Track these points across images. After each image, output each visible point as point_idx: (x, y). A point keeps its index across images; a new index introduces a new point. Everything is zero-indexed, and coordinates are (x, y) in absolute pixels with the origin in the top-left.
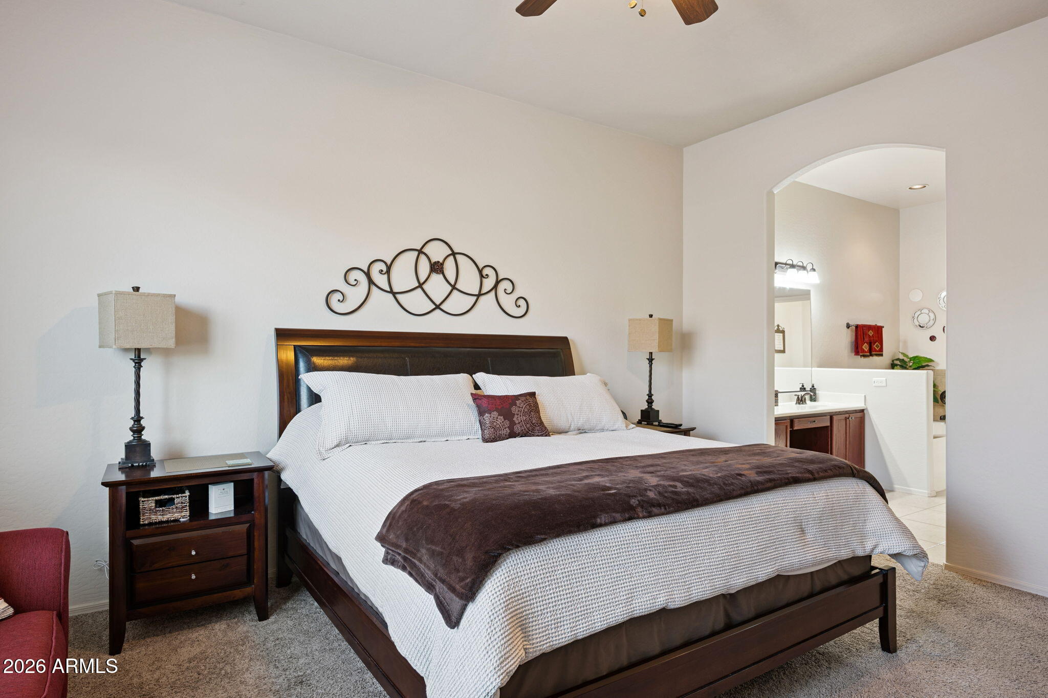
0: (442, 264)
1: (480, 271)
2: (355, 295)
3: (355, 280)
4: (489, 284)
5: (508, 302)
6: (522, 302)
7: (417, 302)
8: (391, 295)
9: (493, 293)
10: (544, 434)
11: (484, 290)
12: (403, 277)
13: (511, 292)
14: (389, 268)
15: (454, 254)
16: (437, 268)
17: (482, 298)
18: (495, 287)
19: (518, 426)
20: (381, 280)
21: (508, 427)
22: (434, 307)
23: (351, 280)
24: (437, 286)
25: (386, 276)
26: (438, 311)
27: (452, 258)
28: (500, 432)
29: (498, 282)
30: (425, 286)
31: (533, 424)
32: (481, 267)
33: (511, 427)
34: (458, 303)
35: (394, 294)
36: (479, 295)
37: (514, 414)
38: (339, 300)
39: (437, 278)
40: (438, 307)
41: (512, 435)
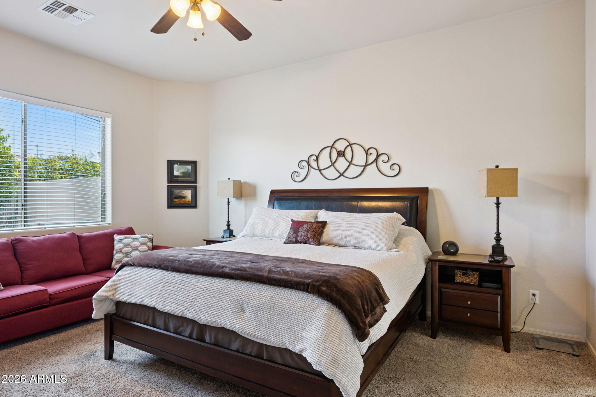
0: (344, 152)
1: (367, 152)
2: (303, 173)
3: (303, 166)
4: (372, 158)
5: (385, 168)
6: (396, 167)
7: (331, 173)
8: (318, 171)
9: (375, 164)
10: (314, 244)
11: (369, 162)
12: (325, 161)
13: (387, 161)
14: (317, 157)
15: (350, 145)
16: (341, 154)
17: (368, 168)
18: (376, 160)
19: (300, 237)
20: (314, 164)
21: (295, 237)
22: (340, 175)
23: (301, 166)
24: (342, 164)
25: (316, 162)
26: (342, 177)
27: (349, 147)
28: (291, 239)
29: (378, 156)
30: (336, 165)
31: (308, 238)
32: (366, 149)
33: (296, 238)
34: (354, 171)
35: (320, 170)
36: (366, 165)
37: (300, 231)
38: (296, 176)
39: (341, 159)
40: (342, 175)
41: (297, 242)
